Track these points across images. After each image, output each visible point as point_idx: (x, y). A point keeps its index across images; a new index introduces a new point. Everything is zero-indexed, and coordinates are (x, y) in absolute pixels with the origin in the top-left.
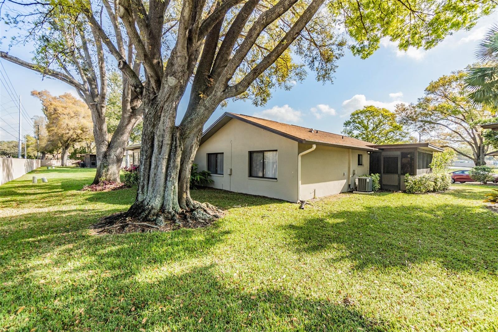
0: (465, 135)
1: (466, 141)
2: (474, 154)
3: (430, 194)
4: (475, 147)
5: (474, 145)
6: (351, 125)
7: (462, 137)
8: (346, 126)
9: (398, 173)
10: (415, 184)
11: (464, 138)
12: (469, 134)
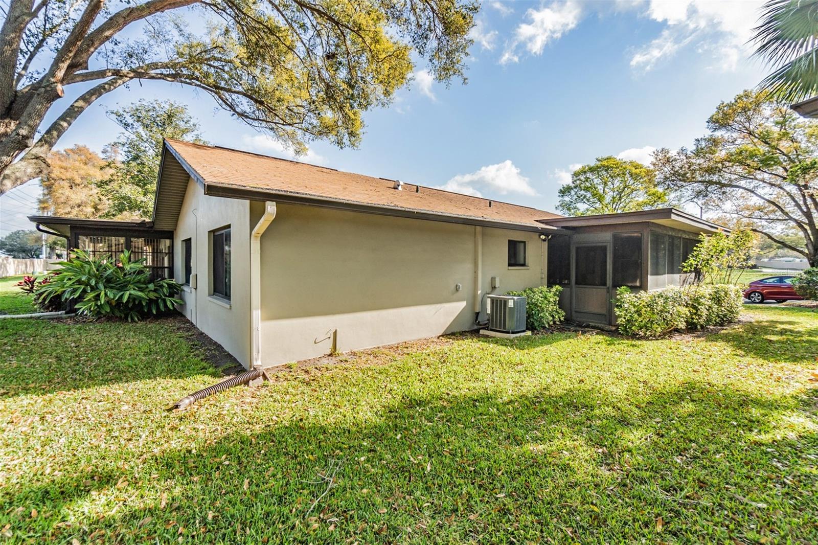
0: (790, 208)
1: (791, 218)
2: (806, 245)
3: (677, 337)
4: (809, 232)
5: (807, 227)
6: (573, 193)
7: (782, 211)
8: (562, 196)
9: (605, 284)
10: (639, 312)
11: (786, 214)
12: (798, 205)
